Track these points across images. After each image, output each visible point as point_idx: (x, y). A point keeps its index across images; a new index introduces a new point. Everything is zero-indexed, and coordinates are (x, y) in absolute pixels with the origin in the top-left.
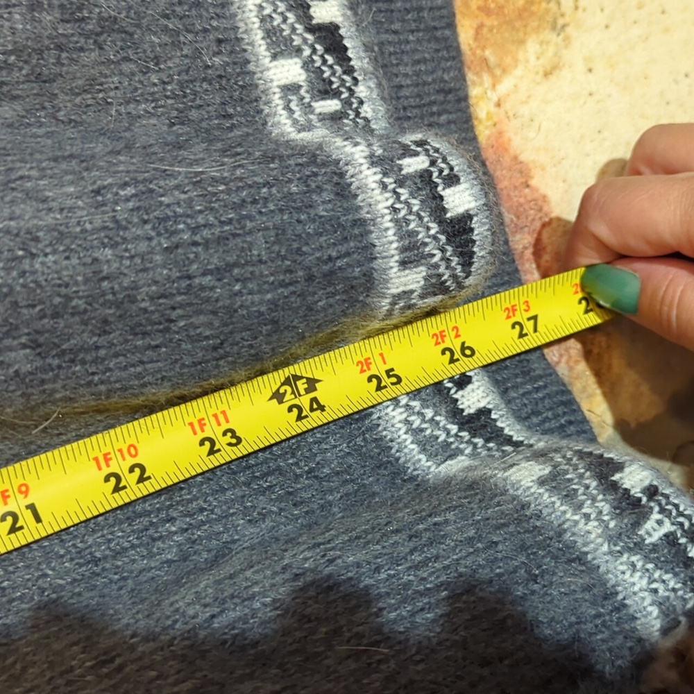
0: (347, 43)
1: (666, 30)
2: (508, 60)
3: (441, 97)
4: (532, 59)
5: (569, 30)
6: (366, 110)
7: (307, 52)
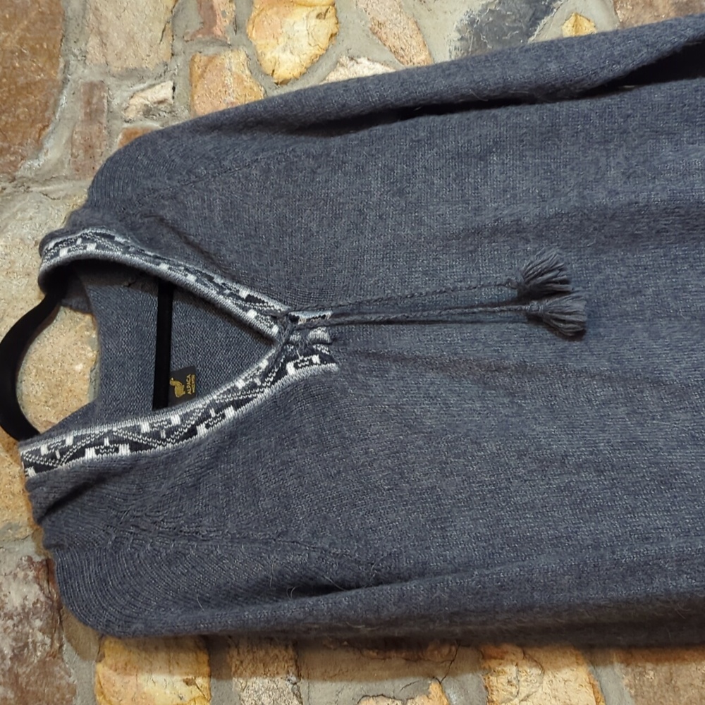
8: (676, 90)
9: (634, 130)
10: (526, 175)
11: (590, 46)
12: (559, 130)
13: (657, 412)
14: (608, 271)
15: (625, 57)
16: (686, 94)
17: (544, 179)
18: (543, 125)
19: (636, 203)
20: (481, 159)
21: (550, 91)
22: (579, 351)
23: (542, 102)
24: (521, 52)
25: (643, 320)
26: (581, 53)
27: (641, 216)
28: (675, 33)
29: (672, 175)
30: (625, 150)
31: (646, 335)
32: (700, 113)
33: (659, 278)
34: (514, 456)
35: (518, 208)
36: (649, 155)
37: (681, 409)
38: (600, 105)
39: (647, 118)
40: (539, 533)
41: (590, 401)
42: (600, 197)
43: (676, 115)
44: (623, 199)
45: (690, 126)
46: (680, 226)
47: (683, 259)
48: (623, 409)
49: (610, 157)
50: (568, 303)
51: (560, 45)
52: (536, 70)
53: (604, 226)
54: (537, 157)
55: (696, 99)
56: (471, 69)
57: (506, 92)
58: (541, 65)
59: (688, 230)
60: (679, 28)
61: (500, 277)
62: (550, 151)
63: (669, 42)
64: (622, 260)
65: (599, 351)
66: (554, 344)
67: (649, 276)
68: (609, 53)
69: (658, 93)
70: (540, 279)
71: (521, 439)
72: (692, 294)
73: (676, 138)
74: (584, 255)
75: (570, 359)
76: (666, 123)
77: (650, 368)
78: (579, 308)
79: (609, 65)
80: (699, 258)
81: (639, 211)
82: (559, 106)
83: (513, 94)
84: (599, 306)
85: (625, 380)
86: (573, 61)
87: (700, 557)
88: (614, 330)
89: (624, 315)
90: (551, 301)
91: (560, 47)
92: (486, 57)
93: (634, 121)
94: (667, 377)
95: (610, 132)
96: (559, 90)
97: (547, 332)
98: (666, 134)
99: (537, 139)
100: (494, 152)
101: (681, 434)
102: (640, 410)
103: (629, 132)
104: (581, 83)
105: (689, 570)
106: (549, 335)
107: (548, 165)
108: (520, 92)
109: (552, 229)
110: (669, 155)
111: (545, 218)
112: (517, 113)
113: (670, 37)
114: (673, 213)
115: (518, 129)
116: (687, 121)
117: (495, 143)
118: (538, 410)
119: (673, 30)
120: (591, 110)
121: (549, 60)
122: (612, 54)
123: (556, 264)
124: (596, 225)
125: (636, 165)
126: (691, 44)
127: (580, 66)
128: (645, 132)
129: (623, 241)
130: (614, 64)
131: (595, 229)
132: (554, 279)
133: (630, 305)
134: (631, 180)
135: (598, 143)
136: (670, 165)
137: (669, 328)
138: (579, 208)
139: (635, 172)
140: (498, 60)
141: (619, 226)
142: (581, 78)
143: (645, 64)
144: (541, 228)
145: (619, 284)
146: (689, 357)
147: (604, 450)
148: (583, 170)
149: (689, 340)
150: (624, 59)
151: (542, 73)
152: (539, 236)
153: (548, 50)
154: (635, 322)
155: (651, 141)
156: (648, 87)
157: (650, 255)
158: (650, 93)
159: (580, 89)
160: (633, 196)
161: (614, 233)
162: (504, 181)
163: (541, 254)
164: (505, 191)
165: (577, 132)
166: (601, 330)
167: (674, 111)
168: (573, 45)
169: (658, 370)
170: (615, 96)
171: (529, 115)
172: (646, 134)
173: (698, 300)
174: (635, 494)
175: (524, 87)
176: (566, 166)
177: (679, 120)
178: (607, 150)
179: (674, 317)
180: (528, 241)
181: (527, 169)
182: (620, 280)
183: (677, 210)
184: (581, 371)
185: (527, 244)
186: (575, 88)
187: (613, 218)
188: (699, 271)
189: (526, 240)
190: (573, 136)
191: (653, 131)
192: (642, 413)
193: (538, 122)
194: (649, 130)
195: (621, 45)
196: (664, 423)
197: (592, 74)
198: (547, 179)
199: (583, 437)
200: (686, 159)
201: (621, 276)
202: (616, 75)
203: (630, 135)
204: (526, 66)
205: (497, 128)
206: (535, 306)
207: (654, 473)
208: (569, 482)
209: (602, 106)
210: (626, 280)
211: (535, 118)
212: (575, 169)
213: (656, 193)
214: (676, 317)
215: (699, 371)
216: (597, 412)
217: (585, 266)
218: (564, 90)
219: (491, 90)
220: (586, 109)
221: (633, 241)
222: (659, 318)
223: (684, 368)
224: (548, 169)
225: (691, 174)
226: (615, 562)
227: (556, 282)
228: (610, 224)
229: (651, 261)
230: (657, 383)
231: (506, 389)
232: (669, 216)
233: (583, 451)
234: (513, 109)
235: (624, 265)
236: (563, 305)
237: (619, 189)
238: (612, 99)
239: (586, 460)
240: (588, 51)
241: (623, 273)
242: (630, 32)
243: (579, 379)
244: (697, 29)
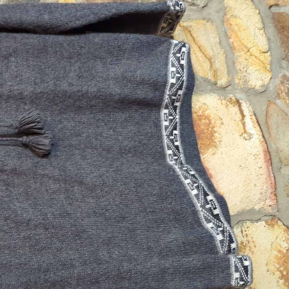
0: (180, 148)
1: (238, 148)
2: (206, 152)
3: (194, 156)
4: (210, 152)
5: (218, 147)
6: (182, 159)
7: (173, 149)
8: (106, 37)
9: (84, 55)
10: (28, 70)
11: (66, 10)
12: (47, 49)
13: (79, 198)
14: (65, 123)
15: (82, 17)
16: (110, 40)
17: (38, 73)
18: (39, 45)
19: (81, 91)
20: (6, 58)
21: (44, 29)
22: (45, 164)
23: (40, 34)
24: (31, 6)
25: (80, 149)
26: (61, 12)
27: (83, 98)
28: (107, 10)
29: (100, 79)
30: (79, 63)
31: (80, 157)
32: (116, 51)
33: (90, 129)
34: (3, 219)
35: (22, 87)
36: (90, 68)
37: (91, 197)
38: (69, 39)
39: (91, 50)
40: (11, 261)
41: (47, 190)
42: (64, 86)
43: (105, 50)
44: (75, 88)
45: (111, 56)
46: (101, 104)
47: (102, 120)
48: (63, 195)
49: (72, 66)
50: (41, 139)
51: (52, 6)
52: (38, 17)
53: (65, 100)
54: (35, 61)
55: (115, 43)
56: (4, 11)
57: (22, 26)
58: (40, 15)
59: (106, 107)
60: (109, 7)
61: (9, 121)
62: (42, 59)
63: (105, 14)
64: (73, 118)
65: (55, 164)
66: (33, 159)
67: (85, 127)
68: (75, 14)
69: (98, 38)
70: (27, 126)
71: (8, 210)
72: (104, 138)
73: (105, 61)
74: (54, 114)
75: (40, 168)
76: (100, 53)
77: (79, 175)
78: (46, 143)
79: (74, 21)
80: (109, 121)
81: (83, 95)
82: (49, 37)
83: (25, 27)
84: (59, 140)
85: (66, 180)
86: (56, 15)
87: (88, 277)
88: (65, 154)
89: (71, 146)
90: (33, 137)
91: (51, 7)
92: (13, 6)
93: (85, 50)
94: (86, 180)
95: (72, 53)
96: (49, 29)
97: (31, 152)
98: (100, 58)
99: (36, 52)
100: (12, 56)
101: (89, 210)
102: (71, 197)
103: (82, 55)
104: (60, 27)
105: (82, 284)
106: (31, 154)
107: (40, 66)
108: (28, 27)
109: (39, 99)
110: (100, 69)
111: (36, 93)
112: (27, 37)
113: (105, 11)
114: (99, 98)
115: (26, 46)
116: (110, 53)
117: (14, 51)
118: (20, 194)
119: (106, 8)
120: (64, 41)
121: (45, 13)
122: (76, 15)
123: (36, 119)
124: (61, 100)
125: (84, 72)
126: (114, 16)
127: (60, 18)
128: (90, 56)
129: (74, 109)
130: (76, 20)
131: (60, 102)
132: (34, 127)
133: (74, 141)
134: (81, 79)
135: (66, 58)
136: (99, 74)
137: (92, 154)
138: (53, 90)
139: (82, 75)
140: (19, 9)
141: (72, 101)
142: (60, 24)
143: (92, 23)
144: (33, 98)
145: (70, 130)
146: (98, 170)
147: (50, 217)
148: (58, 71)
149: (99, 161)
150: (82, 19)
151: (40, 19)
152: (32, 102)
153: (45, 8)
154: (76, 150)
155: (92, 61)
156: (93, 34)
157: (87, 117)
158: (94, 37)
159: (59, 30)
160: (80, 87)
161: (70, 105)
162: (17, 72)
163: (30, 113)
164: (17, 77)
165: (56, 51)
166: (58, 153)
167: (104, 48)
168: (58, 7)
169: (82, 177)
170: (77, 36)
171: (33, 39)
172: (90, 57)
173: (107, 141)
174: (63, 241)
175: (31, 25)
176: (49, 67)
177: (106, 52)
178: (70, 62)
179: (95, 148)
180: (26, 104)
181: (29, 67)
182: (71, 128)
183: (101, 97)
184: (44, 175)
185: (25, 105)
186: (57, 29)
187: (70, 97)
188: (109, 127)
189: (25, 103)
190: (54, 53)
191: (94, 56)
192: (72, 198)
193: (37, 44)
194: (91, 55)
195: (81, 11)
196: (82, 204)
197: (65, 24)
198: (39, 73)
199: (40, 210)
200: (107, 72)
201: (72, 126)
202: (77, 26)
203: (82, 56)
204: (33, 14)
205: (15, 43)
206: (25, 139)
207: (73, 230)
208: (30, 234)
209: (70, 40)
210: (74, 128)
211: (35, 41)
212: (54, 70)
213: (91, 87)
214: (96, 149)
215: (102, 178)
216: (50, 197)
217: (54, 120)
218: (51, 30)
219: (13, 24)
220: (62, 40)
221: (79, 109)
222: (88, 148)
223: (95, 176)
224: (40, 68)
225: (109, 80)
226: (46, 280)
227: (35, 129)
228: (68, 100)
229: (87, 120)
230: (81, 183)
231: (4, 182)
232: (96, 99)
233: (39, 218)
234: (25, 35)
235: (73, 121)
236: (39, 140)
237: (74, 83)
238: (75, 37)
239: (40, 223)
240: (65, 12)
241: (73, 125)
242: (86, 6)
243: (43, 179)
244: (118, 10)
